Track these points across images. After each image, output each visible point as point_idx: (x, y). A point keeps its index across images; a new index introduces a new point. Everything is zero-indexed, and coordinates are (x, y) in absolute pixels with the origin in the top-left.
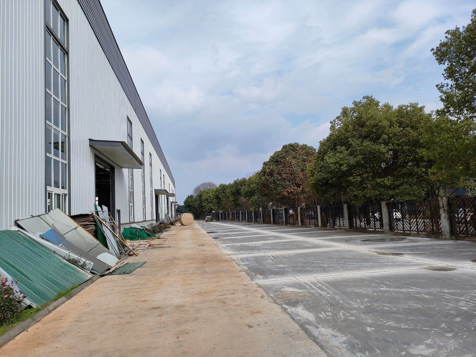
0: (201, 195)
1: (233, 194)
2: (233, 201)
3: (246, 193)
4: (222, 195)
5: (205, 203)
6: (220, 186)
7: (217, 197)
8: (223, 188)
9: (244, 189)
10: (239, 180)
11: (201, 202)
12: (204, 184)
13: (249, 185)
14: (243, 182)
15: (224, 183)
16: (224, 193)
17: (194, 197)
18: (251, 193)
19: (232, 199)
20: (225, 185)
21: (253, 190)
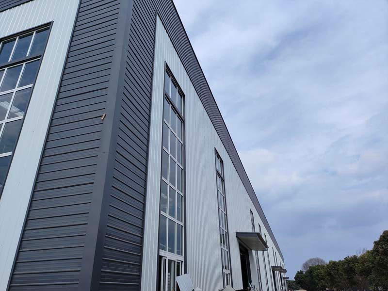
0: (311, 272)
1: (346, 271)
2: (347, 278)
3: (361, 272)
4: (334, 272)
5: (317, 279)
6: (330, 263)
7: (329, 274)
8: (333, 265)
9: (357, 267)
10: (350, 257)
11: (313, 278)
12: (311, 260)
13: (363, 263)
14: (354, 259)
15: (334, 260)
16: (335, 270)
17: (304, 273)
18: (366, 272)
19: (347, 277)
20: (335, 262)
21: (368, 268)
